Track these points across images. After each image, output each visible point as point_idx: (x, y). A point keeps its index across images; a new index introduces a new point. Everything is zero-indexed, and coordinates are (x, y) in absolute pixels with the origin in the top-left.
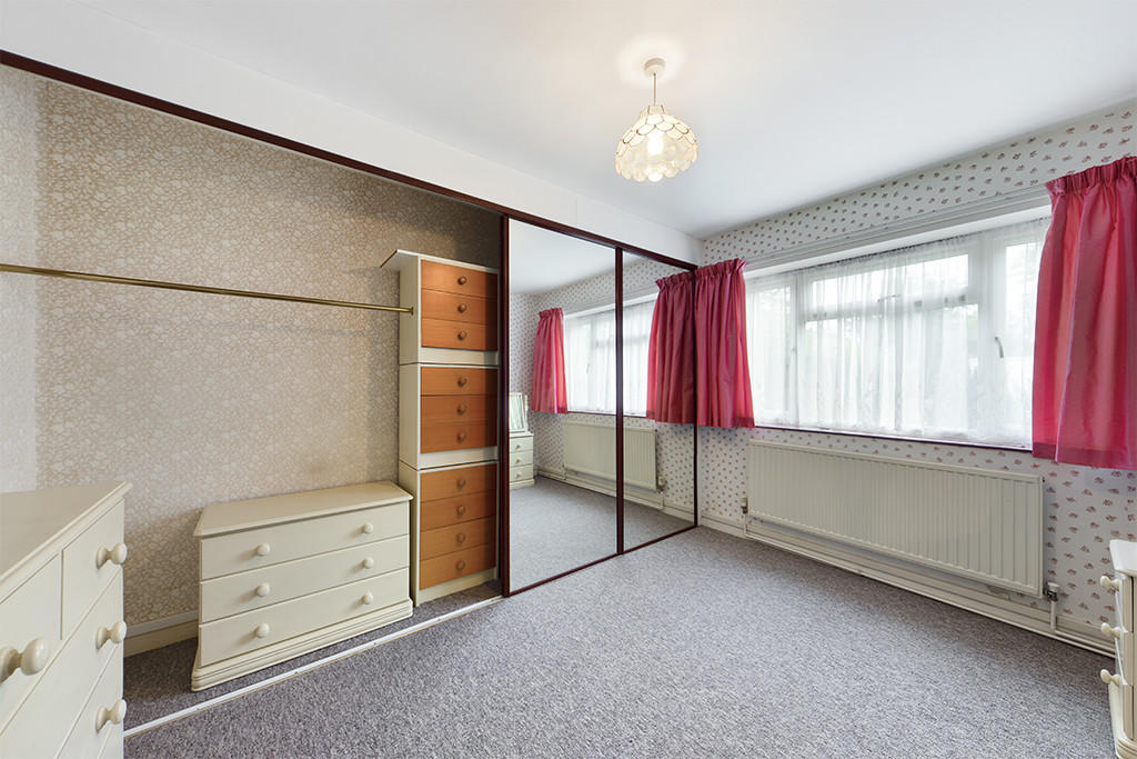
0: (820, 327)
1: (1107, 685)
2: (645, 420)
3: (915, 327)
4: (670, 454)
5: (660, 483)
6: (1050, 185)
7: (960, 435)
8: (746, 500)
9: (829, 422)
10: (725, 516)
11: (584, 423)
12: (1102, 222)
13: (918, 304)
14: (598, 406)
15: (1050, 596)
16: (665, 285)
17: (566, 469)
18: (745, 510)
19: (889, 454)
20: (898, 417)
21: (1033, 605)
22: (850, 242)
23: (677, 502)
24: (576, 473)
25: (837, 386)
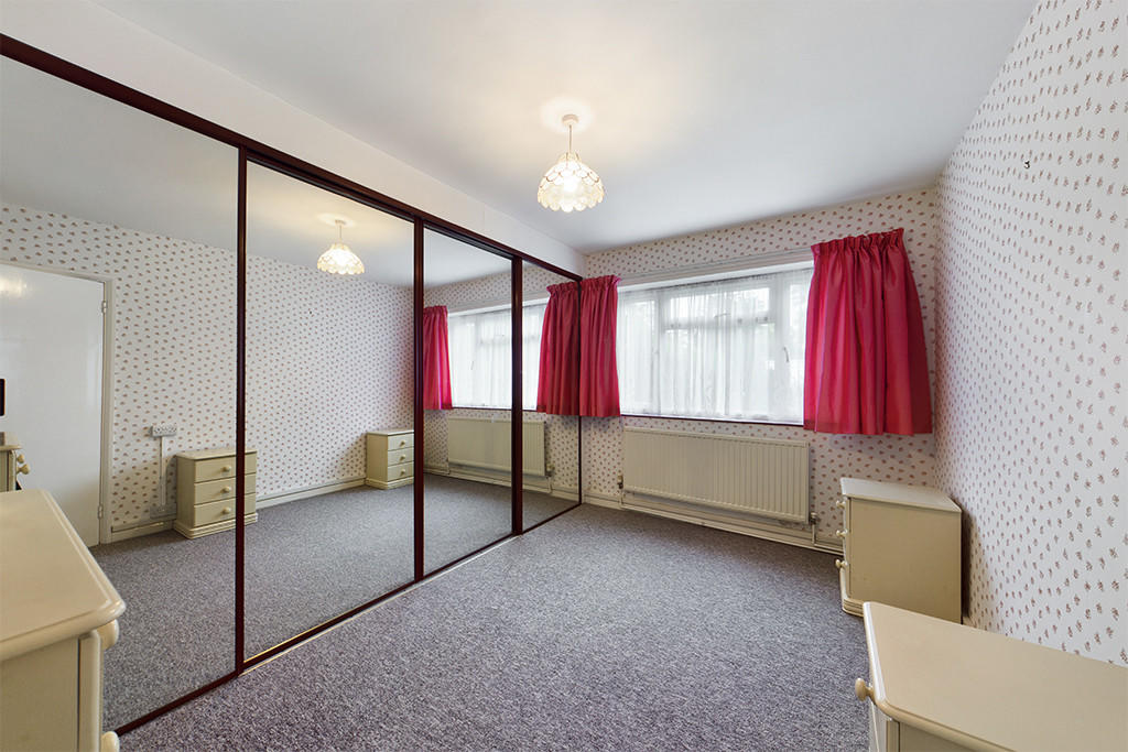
0: (676, 334)
1: (839, 570)
2: (535, 414)
3: (738, 337)
4: (557, 442)
5: (549, 469)
6: (813, 247)
7: (764, 418)
8: (621, 477)
9: (682, 412)
10: (605, 492)
11: (469, 417)
12: (838, 276)
13: (740, 321)
14: (484, 402)
15: (812, 521)
16: (555, 292)
17: (451, 464)
18: (621, 485)
19: (722, 433)
20: (727, 406)
21: (803, 530)
22: (697, 271)
23: (564, 486)
24: (460, 466)
25: (688, 382)
